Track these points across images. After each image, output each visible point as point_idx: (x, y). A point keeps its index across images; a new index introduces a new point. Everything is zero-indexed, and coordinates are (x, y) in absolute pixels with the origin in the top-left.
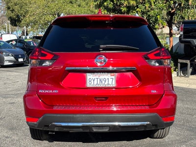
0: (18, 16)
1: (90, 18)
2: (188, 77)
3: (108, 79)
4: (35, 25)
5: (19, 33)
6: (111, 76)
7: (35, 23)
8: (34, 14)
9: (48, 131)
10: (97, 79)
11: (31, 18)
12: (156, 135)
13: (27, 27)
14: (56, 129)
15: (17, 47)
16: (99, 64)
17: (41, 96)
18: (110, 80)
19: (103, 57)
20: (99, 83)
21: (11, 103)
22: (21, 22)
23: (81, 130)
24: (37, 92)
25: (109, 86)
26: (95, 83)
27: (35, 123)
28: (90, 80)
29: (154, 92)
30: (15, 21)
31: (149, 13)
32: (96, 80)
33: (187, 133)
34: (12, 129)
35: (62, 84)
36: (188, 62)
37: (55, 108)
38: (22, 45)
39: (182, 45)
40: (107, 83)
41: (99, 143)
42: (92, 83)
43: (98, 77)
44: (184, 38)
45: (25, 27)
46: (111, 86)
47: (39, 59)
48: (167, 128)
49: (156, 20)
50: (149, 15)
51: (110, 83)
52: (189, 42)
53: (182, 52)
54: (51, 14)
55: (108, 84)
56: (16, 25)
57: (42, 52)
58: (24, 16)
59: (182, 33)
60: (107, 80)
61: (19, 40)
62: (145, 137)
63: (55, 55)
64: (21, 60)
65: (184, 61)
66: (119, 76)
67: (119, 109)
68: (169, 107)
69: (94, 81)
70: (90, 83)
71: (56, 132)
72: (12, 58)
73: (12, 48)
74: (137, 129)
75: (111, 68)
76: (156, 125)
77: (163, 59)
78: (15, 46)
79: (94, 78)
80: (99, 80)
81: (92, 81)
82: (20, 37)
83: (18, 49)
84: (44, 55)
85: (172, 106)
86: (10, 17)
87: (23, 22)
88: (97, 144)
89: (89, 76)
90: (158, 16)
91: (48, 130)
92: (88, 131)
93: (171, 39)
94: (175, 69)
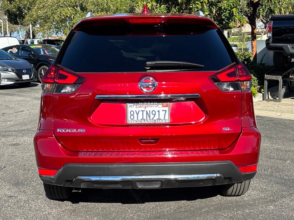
0: (19, 9)
1: (130, 21)
2: (280, 101)
3: (159, 111)
4: (46, 22)
5: (22, 35)
6: (164, 106)
7: (46, 19)
8: (44, 6)
9: (72, 189)
10: (143, 111)
11: (40, 13)
12: (230, 191)
13: (34, 25)
14: (82, 186)
15: (20, 57)
16: (145, 90)
17: (60, 137)
18: (162, 114)
19: (151, 79)
20: (145, 117)
21: (14, 145)
22: (24, 17)
23: (120, 186)
24: (55, 131)
25: (161, 122)
26: (140, 117)
27: (52, 177)
28: (132, 113)
29: (227, 129)
30: (16, 16)
31: (220, 5)
32: (141, 113)
33: (276, 187)
34: (17, 184)
35: (91, 119)
36: (280, 78)
37: (81, 155)
38: (26, 54)
39: (271, 53)
40: (156, 117)
41: (147, 204)
42: (136, 118)
43: (143, 109)
44: (273, 42)
45: (31, 26)
46: (164, 122)
47: (56, 83)
48: (247, 182)
49: (231, 15)
50: (220, 8)
51: (162, 117)
52: (281, 48)
53: (271, 63)
54: (70, 6)
55: (159, 119)
56: (16, 23)
57: (61, 72)
58: (29, 9)
59: (270, 35)
60: (157, 113)
61: (23, 47)
62: (215, 195)
63: (80, 77)
64: (26, 77)
65: (274, 78)
66: (175, 107)
67: (176, 156)
68: (249, 151)
69: (138, 114)
70: (132, 117)
71: (83, 189)
72: (13, 75)
73: (12, 59)
74: (201, 185)
75: (163, 95)
76: (230, 179)
77: (240, 81)
78: (17, 55)
79: (137, 110)
80: (145, 113)
81: (135, 115)
82: (23, 41)
83: (21, 61)
84: (64, 77)
85: (253, 149)
86: (8, 11)
87: (27, 18)
88: (144, 205)
89: (131, 108)
90: (234, 10)
91: (71, 186)
92: (130, 187)
93: (254, 43)
94: (260, 89)
